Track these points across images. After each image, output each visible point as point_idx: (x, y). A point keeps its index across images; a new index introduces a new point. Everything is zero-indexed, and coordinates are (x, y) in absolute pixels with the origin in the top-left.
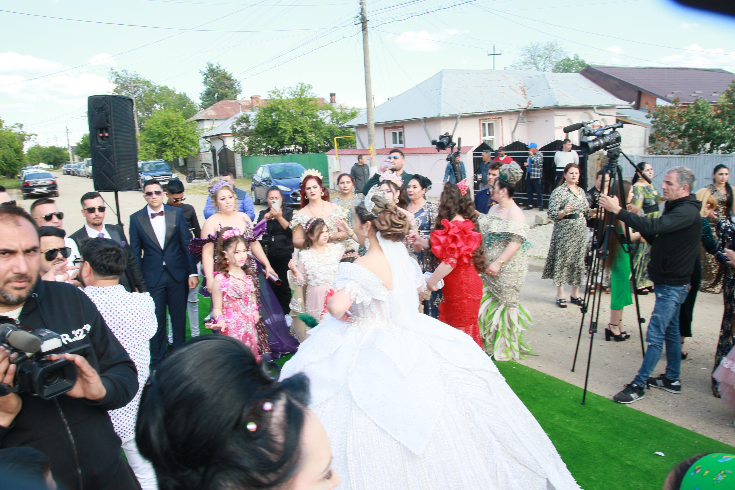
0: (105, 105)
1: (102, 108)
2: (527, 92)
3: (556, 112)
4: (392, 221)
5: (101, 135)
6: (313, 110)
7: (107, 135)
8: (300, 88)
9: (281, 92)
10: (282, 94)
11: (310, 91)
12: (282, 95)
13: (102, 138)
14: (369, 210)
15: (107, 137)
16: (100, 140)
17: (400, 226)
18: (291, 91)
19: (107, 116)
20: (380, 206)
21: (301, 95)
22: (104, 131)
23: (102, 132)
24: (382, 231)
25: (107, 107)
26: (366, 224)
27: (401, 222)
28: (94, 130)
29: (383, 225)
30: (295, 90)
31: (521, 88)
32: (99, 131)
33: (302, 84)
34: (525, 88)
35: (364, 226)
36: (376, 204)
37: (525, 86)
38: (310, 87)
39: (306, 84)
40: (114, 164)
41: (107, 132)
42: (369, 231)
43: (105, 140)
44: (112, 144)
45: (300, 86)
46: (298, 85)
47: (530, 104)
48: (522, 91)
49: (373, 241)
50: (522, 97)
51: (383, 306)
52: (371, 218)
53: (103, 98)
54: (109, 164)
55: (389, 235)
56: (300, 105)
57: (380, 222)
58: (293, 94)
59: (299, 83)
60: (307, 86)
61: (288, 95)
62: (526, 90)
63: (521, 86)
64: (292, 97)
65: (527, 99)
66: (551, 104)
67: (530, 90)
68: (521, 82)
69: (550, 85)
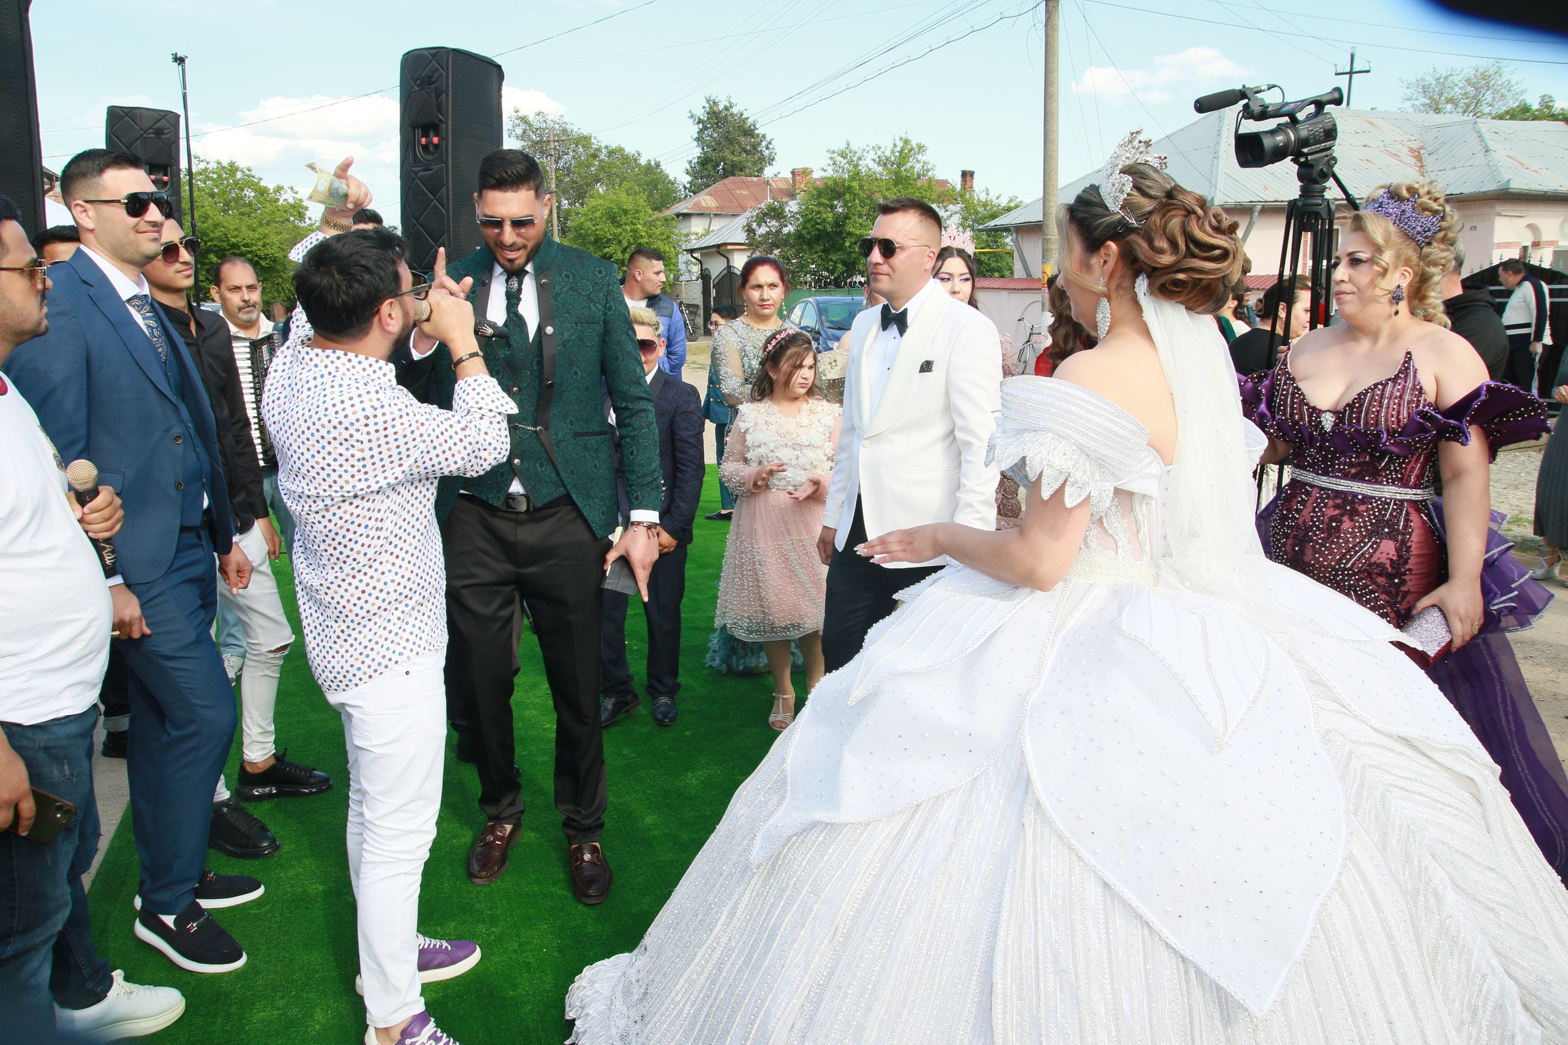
0: (437, 70)
1: (430, 77)
2: (1428, 161)
3: (1499, 208)
4: (1190, 238)
5: (423, 140)
7: (436, 140)
8: (899, 149)
9: (857, 155)
10: (860, 159)
11: (920, 157)
12: (860, 162)
13: (425, 148)
14: (1114, 206)
15: (436, 146)
16: (419, 152)
17: (1217, 252)
18: (879, 153)
19: (438, 96)
20: (1153, 193)
21: (899, 165)
22: (432, 134)
23: (426, 135)
24: (1153, 272)
25: (441, 75)
26: (1103, 251)
27: (1220, 241)
28: (410, 129)
29: (1161, 251)
30: (888, 153)
31: (1412, 150)
32: (418, 132)
33: (906, 142)
34: (1422, 151)
35: (1095, 261)
36: (1137, 187)
37: (1422, 148)
38: (921, 148)
39: (914, 143)
40: (448, 211)
41: (437, 135)
42: (1111, 276)
43: (433, 155)
44: (447, 164)
45: (900, 144)
46: (897, 143)
48: (1415, 157)
49: (1124, 307)
50: (1412, 172)
51: (1141, 510)
52: (1119, 232)
53: (434, 56)
54: (436, 207)
55: (1178, 283)
56: (895, 186)
57: (1150, 241)
58: (883, 162)
59: (901, 139)
60: (915, 147)
61: (872, 165)
62: (1425, 156)
63: (1412, 146)
64: (879, 169)
65: (1426, 175)
66: (1490, 186)
67: (1434, 156)
68: (1413, 138)
69: (1490, 143)
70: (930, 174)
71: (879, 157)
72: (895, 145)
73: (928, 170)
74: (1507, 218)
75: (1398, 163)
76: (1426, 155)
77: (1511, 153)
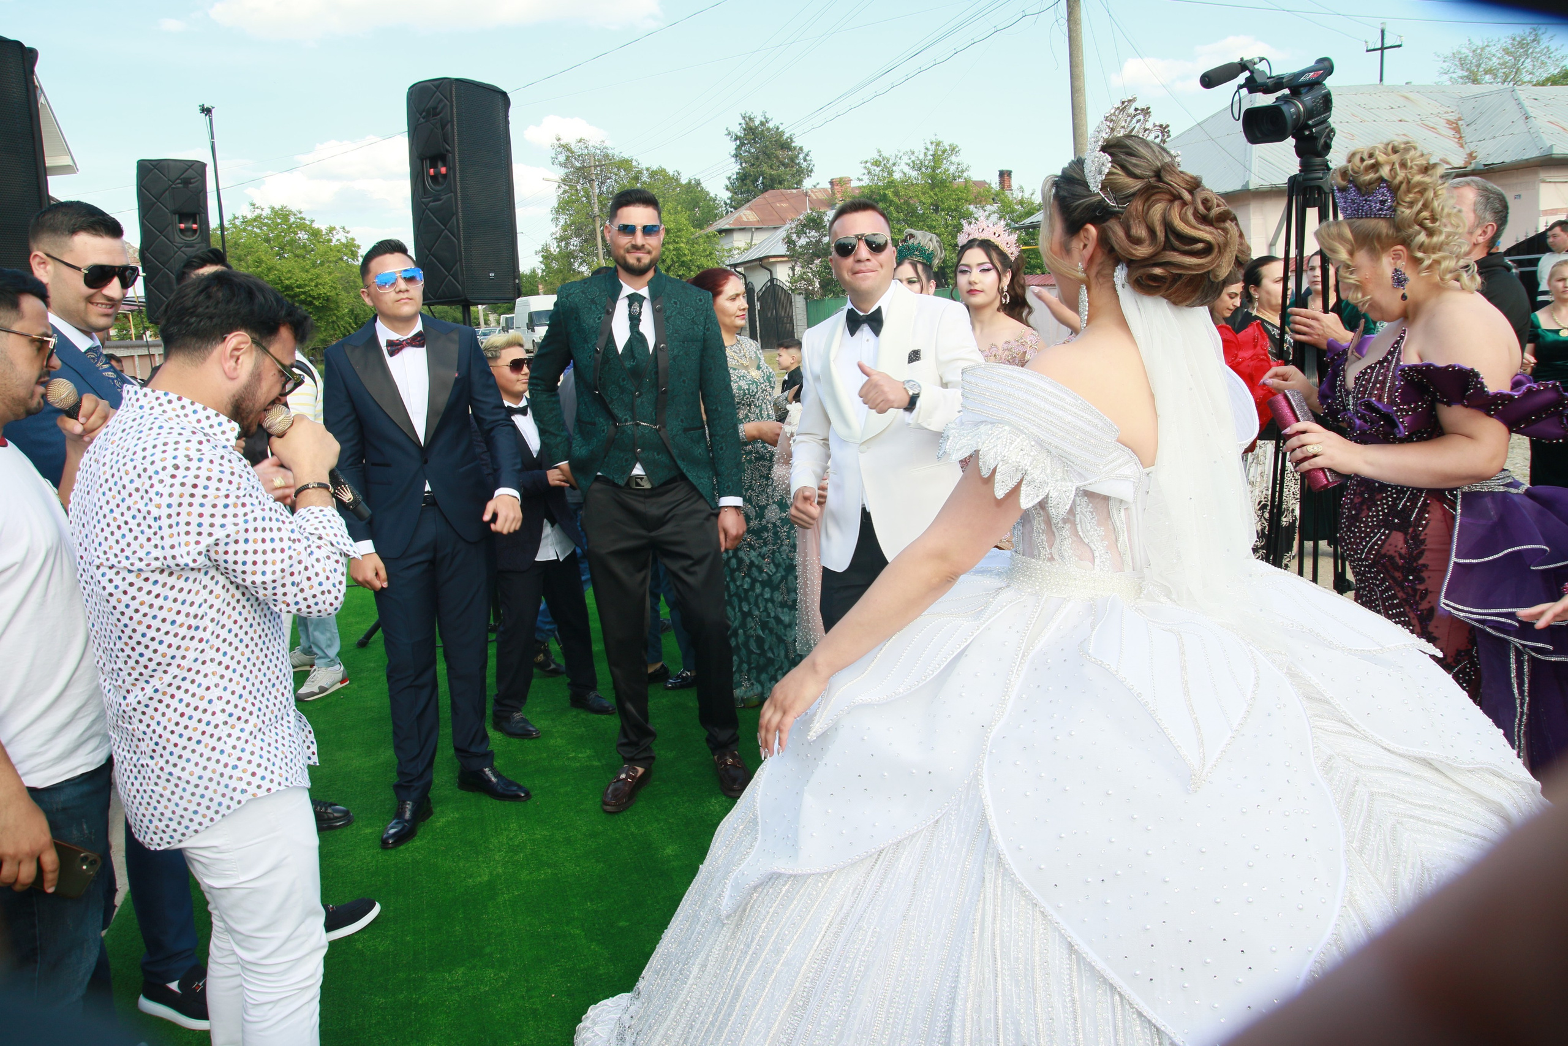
0: (441, 101)
1: (435, 108)
2: (1467, 132)
3: (1543, 175)
4: (1168, 226)
5: (432, 171)
6: (959, 200)
7: (443, 170)
8: (931, 153)
9: (891, 162)
10: (894, 165)
11: (953, 159)
12: (894, 168)
13: (434, 178)
14: (1095, 185)
15: (445, 176)
16: (428, 183)
17: (1202, 246)
18: (913, 158)
19: (443, 127)
20: (1139, 172)
21: (934, 169)
22: (440, 164)
23: (434, 165)
25: (445, 105)
26: (1082, 234)
27: (1205, 233)
28: (419, 161)
29: (1138, 241)
30: (922, 157)
31: (1449, 122)
32: (427, 163)
33: (938, 144)
34: (1460, 123)
35: (1075, 243)
36: (1118, 163)
37: (1460, 119)
38: (954, 149)
39: (946, 145)
40: (459, 240)
41: (445, 166)
42: (1091, 261)
43: (442, 185)
44: (456, 193)
45: (932, 148)
46: (929, 146)
47: (1475, 158)
48: (1454, 129)
50: (1452, 145)
52: (1099, 215)
53: (437, 87)
54: (447, 237)
55: (1156, 277)
56: (932, 190)
57: (1128, 229)
58: (917, 166)
59: (932, 143)
60: (948, 148)
61: (907, 169)
62: (1463, 128)
63: (1449, 118)
64: (914, 174)
65: (1465, 146)
66: (1532, 153)
67: (1473, 127)
68: (1449, 110)
69: (1529, 110)
70: (965, 175)
71: (913, 162)
72: (927, 149)
73: (963, 172)
74: (1552, 185)
75: (1436, 135)
76: (1464, 126)
77: (1552, 119)
